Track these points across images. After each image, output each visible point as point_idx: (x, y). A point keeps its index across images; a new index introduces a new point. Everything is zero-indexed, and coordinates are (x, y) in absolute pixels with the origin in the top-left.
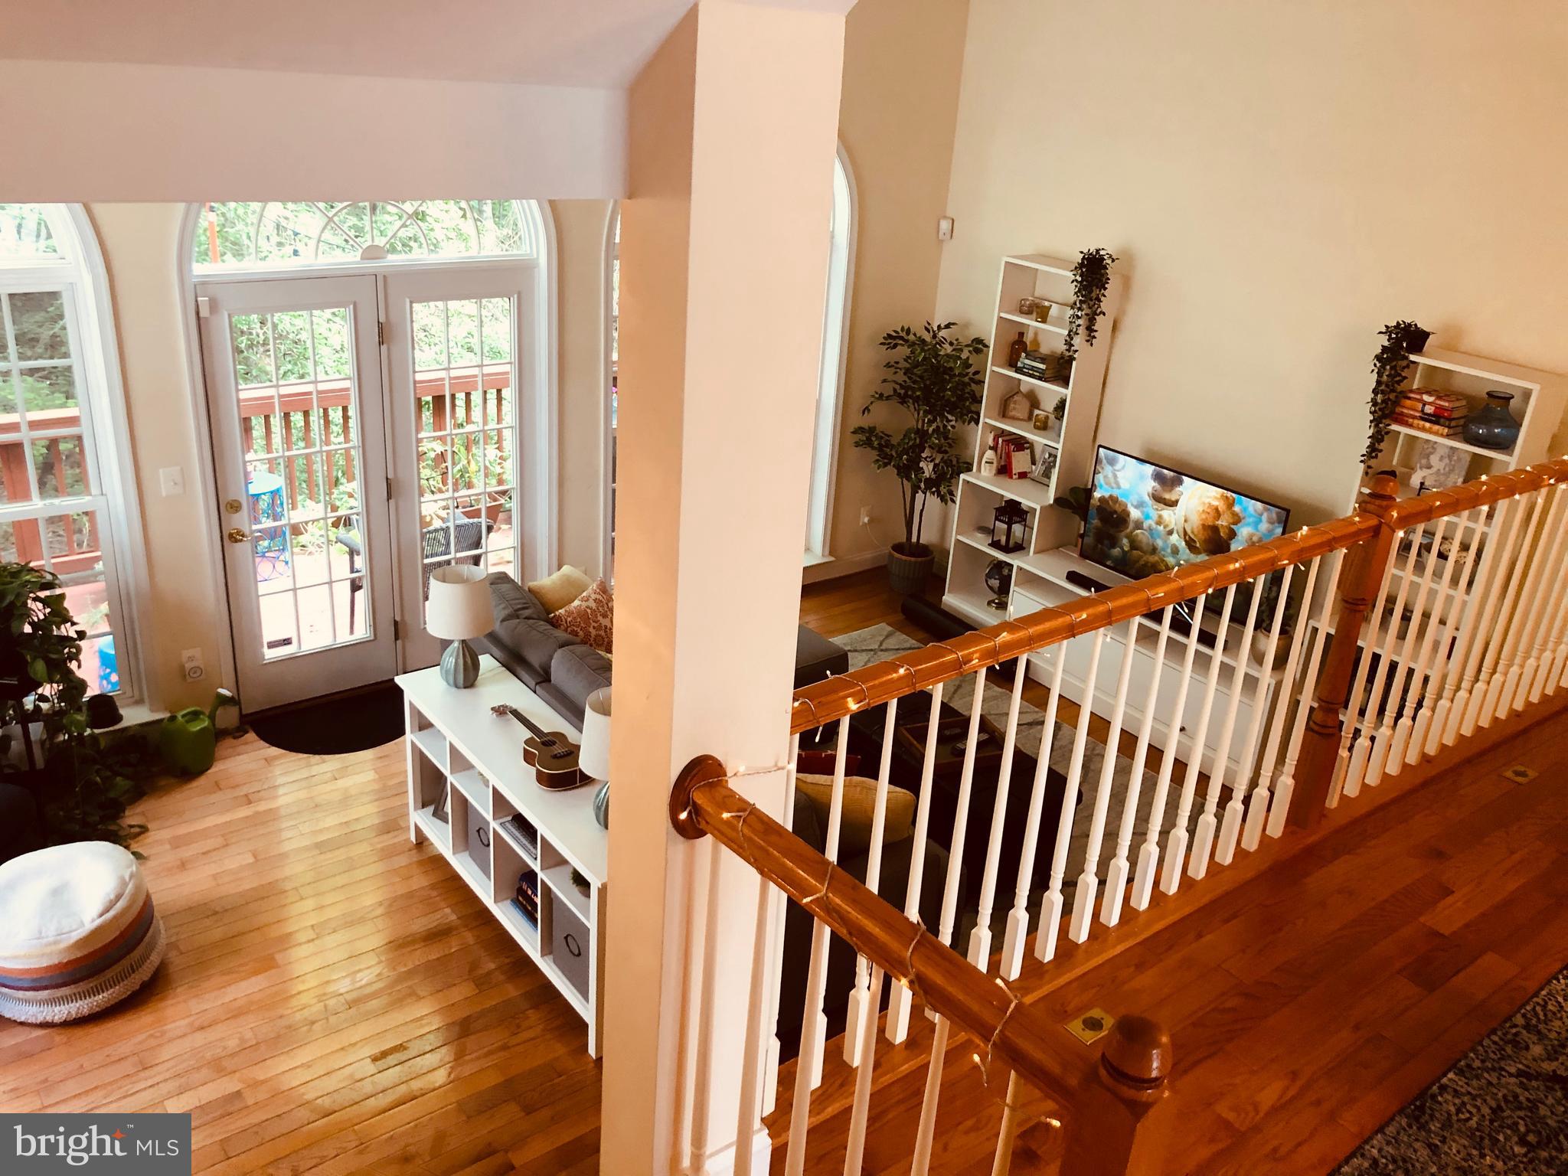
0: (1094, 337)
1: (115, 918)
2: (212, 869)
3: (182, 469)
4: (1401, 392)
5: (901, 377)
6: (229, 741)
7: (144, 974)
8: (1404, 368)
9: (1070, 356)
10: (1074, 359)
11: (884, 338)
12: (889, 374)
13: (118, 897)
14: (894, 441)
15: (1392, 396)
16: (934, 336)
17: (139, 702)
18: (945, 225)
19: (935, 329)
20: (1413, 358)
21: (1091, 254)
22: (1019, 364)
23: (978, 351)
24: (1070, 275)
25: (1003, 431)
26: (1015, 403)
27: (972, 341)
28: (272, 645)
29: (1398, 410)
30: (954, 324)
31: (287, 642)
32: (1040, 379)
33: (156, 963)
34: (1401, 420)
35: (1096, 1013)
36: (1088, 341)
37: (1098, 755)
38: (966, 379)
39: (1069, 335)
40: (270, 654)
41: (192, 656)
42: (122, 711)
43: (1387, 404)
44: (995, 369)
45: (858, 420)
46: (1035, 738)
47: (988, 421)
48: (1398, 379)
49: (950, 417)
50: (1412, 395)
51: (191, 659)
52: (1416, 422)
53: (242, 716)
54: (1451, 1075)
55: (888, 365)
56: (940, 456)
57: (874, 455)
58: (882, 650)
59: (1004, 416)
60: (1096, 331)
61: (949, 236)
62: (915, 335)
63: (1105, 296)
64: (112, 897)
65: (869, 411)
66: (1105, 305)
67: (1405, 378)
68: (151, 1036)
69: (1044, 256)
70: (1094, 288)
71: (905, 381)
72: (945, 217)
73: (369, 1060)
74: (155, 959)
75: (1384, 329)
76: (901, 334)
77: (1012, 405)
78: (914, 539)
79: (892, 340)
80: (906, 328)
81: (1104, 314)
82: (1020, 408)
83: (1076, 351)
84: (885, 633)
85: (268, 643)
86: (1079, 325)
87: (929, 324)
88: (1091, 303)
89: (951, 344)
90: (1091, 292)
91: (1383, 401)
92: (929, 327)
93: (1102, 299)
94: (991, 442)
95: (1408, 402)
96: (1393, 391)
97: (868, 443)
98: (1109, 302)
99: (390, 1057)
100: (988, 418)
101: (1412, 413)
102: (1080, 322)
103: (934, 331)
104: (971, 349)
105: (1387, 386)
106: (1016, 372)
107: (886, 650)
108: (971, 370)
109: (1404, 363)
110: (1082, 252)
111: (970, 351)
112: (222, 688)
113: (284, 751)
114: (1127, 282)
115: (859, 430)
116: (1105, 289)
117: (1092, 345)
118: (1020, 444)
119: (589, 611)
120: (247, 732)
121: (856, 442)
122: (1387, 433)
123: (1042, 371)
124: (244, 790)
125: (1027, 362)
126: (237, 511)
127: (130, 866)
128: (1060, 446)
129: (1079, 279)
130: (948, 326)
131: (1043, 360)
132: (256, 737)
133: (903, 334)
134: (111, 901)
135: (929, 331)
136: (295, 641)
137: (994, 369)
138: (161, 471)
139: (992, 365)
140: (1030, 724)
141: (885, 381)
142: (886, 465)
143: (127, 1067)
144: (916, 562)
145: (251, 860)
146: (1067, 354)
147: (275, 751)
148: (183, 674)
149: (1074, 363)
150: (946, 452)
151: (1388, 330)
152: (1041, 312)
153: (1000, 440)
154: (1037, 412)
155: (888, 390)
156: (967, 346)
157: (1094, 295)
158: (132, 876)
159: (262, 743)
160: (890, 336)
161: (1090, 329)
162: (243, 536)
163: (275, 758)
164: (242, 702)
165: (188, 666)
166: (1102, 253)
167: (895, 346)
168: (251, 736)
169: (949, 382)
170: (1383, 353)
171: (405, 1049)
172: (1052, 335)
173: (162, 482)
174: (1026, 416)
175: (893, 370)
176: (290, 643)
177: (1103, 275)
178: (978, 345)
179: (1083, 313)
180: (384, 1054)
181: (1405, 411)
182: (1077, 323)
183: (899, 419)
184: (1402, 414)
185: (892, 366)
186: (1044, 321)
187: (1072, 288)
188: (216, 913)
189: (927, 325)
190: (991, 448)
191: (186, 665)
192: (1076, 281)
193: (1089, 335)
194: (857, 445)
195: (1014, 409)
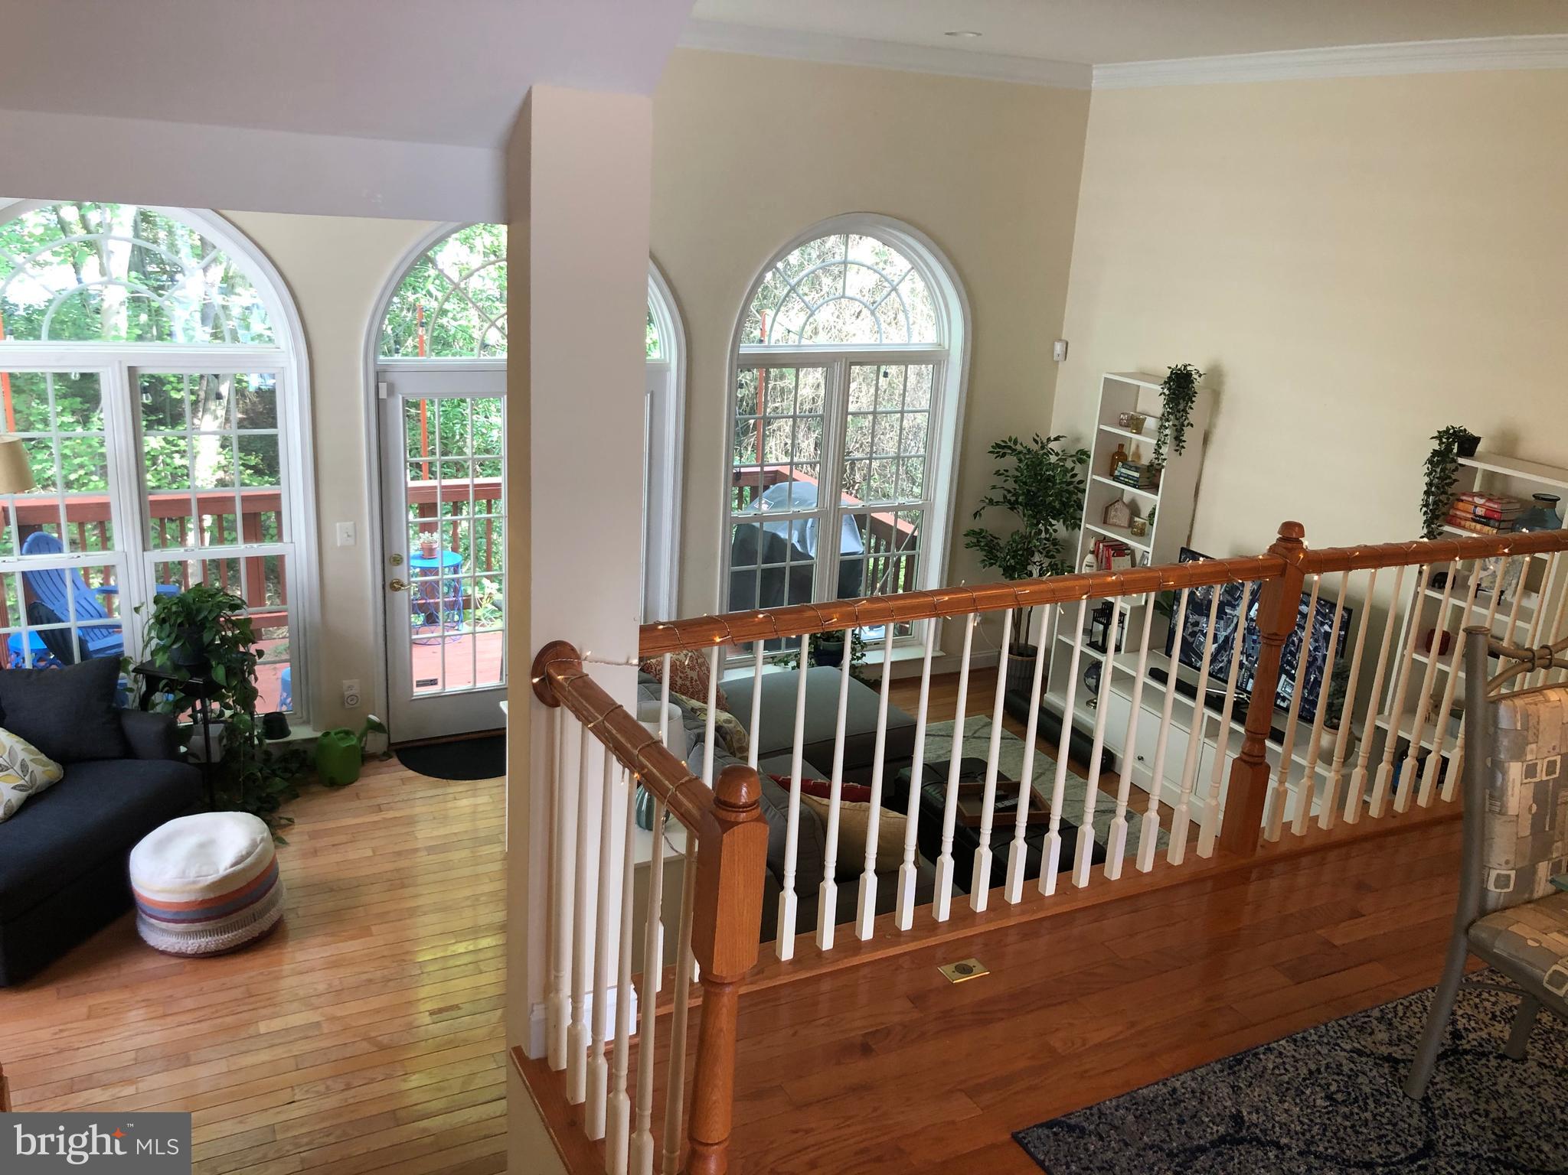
0: (1183, 447)
1: (244, 870)
2: (336, 858)
3: (355, 524)
4: (1452, 495)
5: (1011, 485)
6: (377, 763)
7: (264, 924)
8: (1454, 471)
9: (1159, 464)
10: (1163, 467)
11: (992, 447)
12: (998, 481)
13: (249, 854)
14: (1002, 543)
15: (1443, 498)
16: (1043, 448)
17: (307, 722)
18: (1059, 348)
19: (1045, 441)
20: (1461, 461)
21: (1179, 370)
22: (1117, 473)
23: (1081, 461)
24: (1159, 388)
25: (1105, 537)
26: (1116, 510)
27: (1077, 453)
28: (421, 684)
29: (1452, 512)
30: (1062, 437)
31: (433, 682)
32: (1134, 486)
33: (276, 918)
34: (1452, 521)
35: (972, 962)
36: (1177, 450)
37: (1165, 843)
38: (1071, 488)
39: (1158, 444)
40: (419, 692)
41: (352, 686)
42: (291, 728)
43: (1438, 505)
44: (1095, 477)
45: (969, 524)
46: (1104, 824)
47: (1088, 526)
48: (1448, 481)
49: (1054, 522)
50: (1464, 498)
51: (350, 687)
52: (1468, 524)
53: (390, 744)
54: (1283, 1042)
55: (998, 473)
56: (1049, 560)
57: (981, 555)
58: (975, 738)
59: (1105, 522)
60: (1184, 441)
61: (1062, 357)
62: (1021, 444)
63: (1192, 408)
64: (244, 853)
65: (980, 515)
66: (1192, 416)
67: (1455, 480)
68: (262, 974)
69: (1144, 374)
70: (1181, 401)
71: (1015, 489)
72: (1060, 340)
73: (428, 1013)
74: (273, 915)
75: (1436, 434)
76: (1009, 444)
77: (1113, 513)
78: (1022, 641)
79: (1001, 449)
80: (1013, 438)
81: (1192, 425)
82: (1121, 516)
83: (1165, 459)
84: (982, 724)
85: (417, 682)
86: (1167, 435)
87: (1038, 436)
88: (1179, 415)
89: (1057, 454)
90: (1178, 404)
91: (1435, 503)
92: (1038, 439)
93: (1189, 411)
94: (1091, 546)
95: (1461, 505)
96: (1445, 493)
97: (977, 544)
98: (1196, 413)
99: (445, 1014)
100: (1089, 526)
101: (1464, 514)
102: (1167, 432)
103: (1042, 443)
104: (1075, 459)
105: (1437, 487)
106: (1114, 480)
107: (979, 738)
108: (1077, 479)
109: (1452, 466)
110: (1170, 368)
111: (1074, 462)
112: (374, 715)
113: (418, 774)
114: (1216, 396)
115: (971, 533)
116: (1192, 402)
117: (1180, 454)
118: (1120, 549)
119: (678, 663)
120: (391, 757)
121: (967, 544)
122: (1440, 534)
123: (1137, 480)
124: (379, 801)
125: (1124, 470)
126: (398, 564)
127: (262, 833)
128: (1150, 550)
129: (1167, 392)
130: (1057, 439)
131: (1137, 469)
132: (399, 762)
133: (1011, 444)
134: (242, 856)
135: (1037, 442)
136: (440, 682)
137: (1093, 478)
138: (338, 524)
139: (1093, 473)
140: (1104, 812)
141: (994, 487)
142: (991, 565)
143: (237, 993)
144: (1022, 661)
145: (371, 854)
146: (1156, 462)
147: (411, 773)
148: (343, 700)
149: (1163, 470)
150: (1053, 557)
151: (1440, 436)
152: (1136, 424)
153: (1101, 545)
154: (1136, 519)
155: (997, 495)
156: (1071, 456)
157: (1181, 407)
158: (262, 840)
159: (403, 767)
160: (998, 446)
161: (1178, 439)
162: (402, 585)
163: (411, 778)
164: (391, 731)
165: (347, 693)
166: (1189, 368)
167: (1004, 455)
168: (395, 760)
169: (1053, 488)
170: (1433, 456)
171: (460, 1009)
172: (1144, 445)
173: (338, 533)
174: (1126, 524)
175: (1003, 478)
176: (436, 684)
177: (1190, 389)
178: (1082, 456)
179: (1171, 423)
180: (440, 1011)
181: (1458, 513)
182: (1165, 433)
183: (1007, 524)
184: (1455, 516)
185: (1003, 474)
186: (1139, 432)
187: (1162, 400)
188: (332, 890)
189: (1036, 438)
190: (1092, 552)
191: (346, 693)
192: (1164, 393)
193: (1178, 445)
194: (968, 546)
195: (1115, 516)
